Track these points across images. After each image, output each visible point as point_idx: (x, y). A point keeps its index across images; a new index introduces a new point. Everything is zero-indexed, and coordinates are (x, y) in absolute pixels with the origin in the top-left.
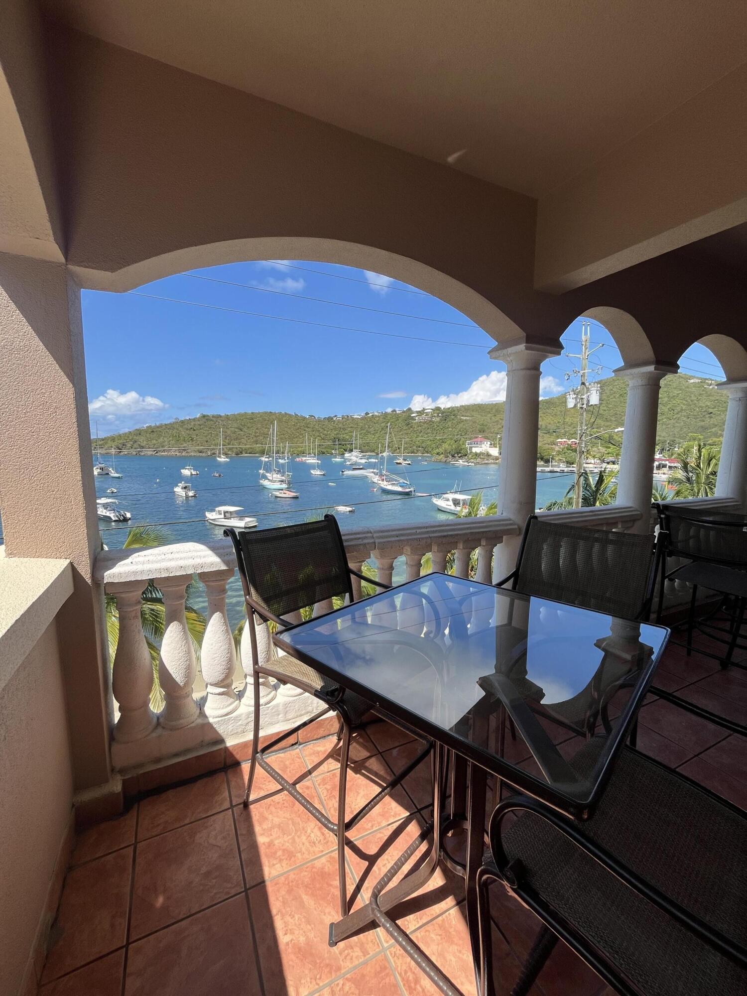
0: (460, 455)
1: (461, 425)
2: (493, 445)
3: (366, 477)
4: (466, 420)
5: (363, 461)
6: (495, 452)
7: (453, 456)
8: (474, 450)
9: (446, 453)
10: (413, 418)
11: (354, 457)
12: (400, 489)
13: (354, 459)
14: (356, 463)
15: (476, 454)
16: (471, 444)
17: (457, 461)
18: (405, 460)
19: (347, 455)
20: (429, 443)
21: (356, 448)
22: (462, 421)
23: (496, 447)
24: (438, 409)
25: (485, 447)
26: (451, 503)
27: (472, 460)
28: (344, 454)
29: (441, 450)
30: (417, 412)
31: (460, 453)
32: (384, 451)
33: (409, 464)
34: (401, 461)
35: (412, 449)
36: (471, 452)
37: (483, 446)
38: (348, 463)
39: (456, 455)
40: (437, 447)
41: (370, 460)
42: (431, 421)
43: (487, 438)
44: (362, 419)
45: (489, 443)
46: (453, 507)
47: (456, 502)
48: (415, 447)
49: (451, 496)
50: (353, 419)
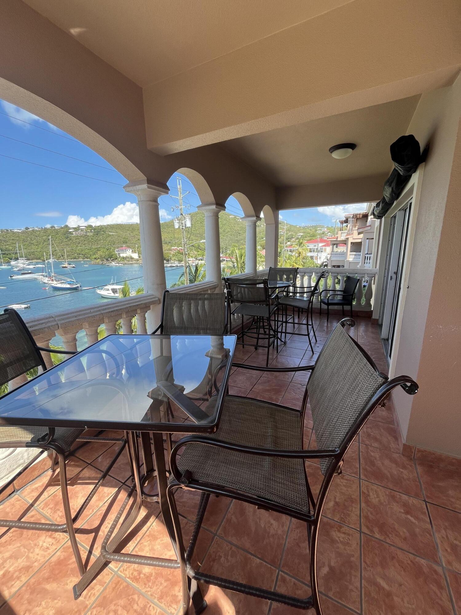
0: (112, 259)
1: (109, 239)
2: (134, 252)
3: (36, 279)
4: (113, 235)
5: (31, 267)
6: (135, 256)
7: (107, 260)
8: (122, 255)
9: (102, 258)
10: (71, 233)
11: (21, 263)
12: (68, 286)
13: (22, 265)
14: (24, 269)
15: (123, 258)
16: (119, 251)
17: (111, 263)
18: (70, 264)
19: (13, 263)
20: (87, 251)
21: (22, 257)
22: (110, 236)
23: (136, 253)
24: (90, 226)
25: (129, 253)
26: (111, 292)
27: (121, 262)
28: (10, 262)
29: (97, 256)
30: (74, 228)
31: (112, 257)
32: (50, 258)
33: (74, 267)
34: (66, 265)
35: (74, 256)
36: (120, 257)
37: (127, 252)
38: (16, 269)
39: (109, 259)
40: (94, 254)
41: (37, 266)
42: (85, 235)
43: (129, 247)
44: (23, 232)
45: (131, 250)
46: (112, 294)
47: (114, 291)
48: (76, 255)
49: (110, 287)
50: (14, 233)
